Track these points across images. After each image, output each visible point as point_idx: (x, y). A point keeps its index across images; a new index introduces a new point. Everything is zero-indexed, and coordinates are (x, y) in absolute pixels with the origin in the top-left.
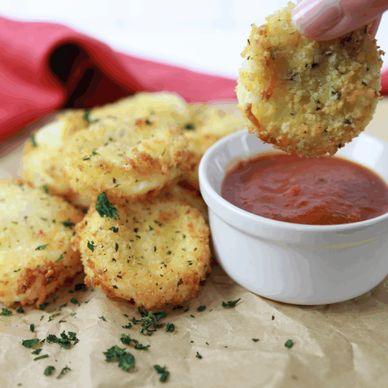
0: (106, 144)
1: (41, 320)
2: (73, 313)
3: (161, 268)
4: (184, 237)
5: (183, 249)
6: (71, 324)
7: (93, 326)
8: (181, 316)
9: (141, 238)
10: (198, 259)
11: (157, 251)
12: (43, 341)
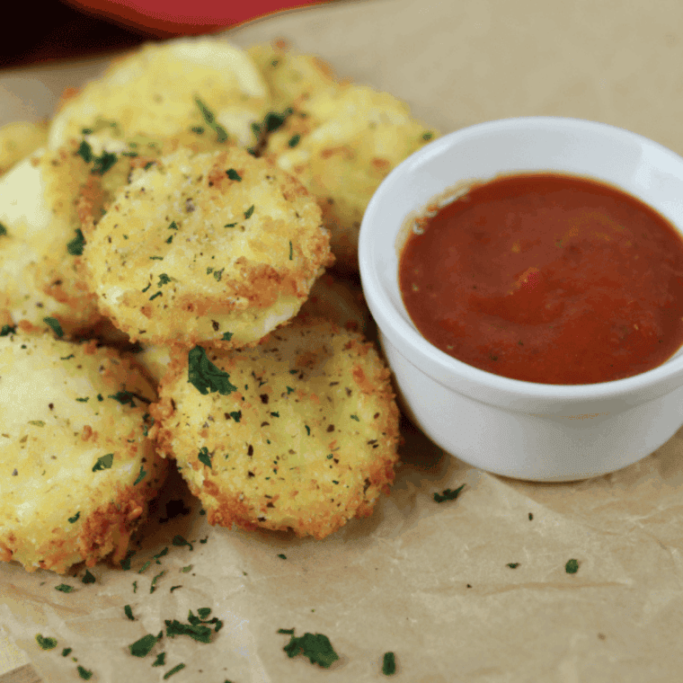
0: (170, 240)
1: (135, 591)
2: (187, 565)
3: (331, 467)
4: (349, 392)
5: (352, 417)
6: (193, 590)
7: (239, 593)
8: (373, 536)
9: (280, 414)
10: (384, 434)
11: (312, 432)
12: (161, 636)
